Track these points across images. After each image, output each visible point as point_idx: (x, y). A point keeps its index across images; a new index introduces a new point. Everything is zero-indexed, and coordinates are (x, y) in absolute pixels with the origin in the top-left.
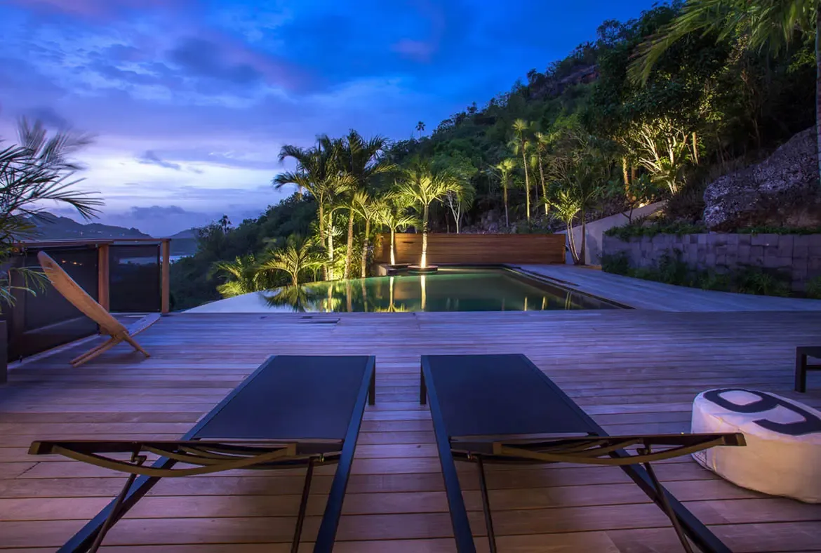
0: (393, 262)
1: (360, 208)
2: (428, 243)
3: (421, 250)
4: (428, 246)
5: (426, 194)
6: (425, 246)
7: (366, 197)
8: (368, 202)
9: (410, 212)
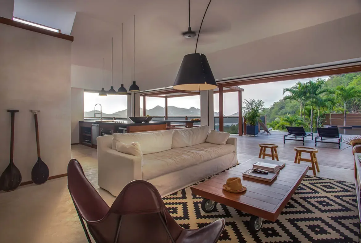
0: (331, 124)
3: (344, 120)
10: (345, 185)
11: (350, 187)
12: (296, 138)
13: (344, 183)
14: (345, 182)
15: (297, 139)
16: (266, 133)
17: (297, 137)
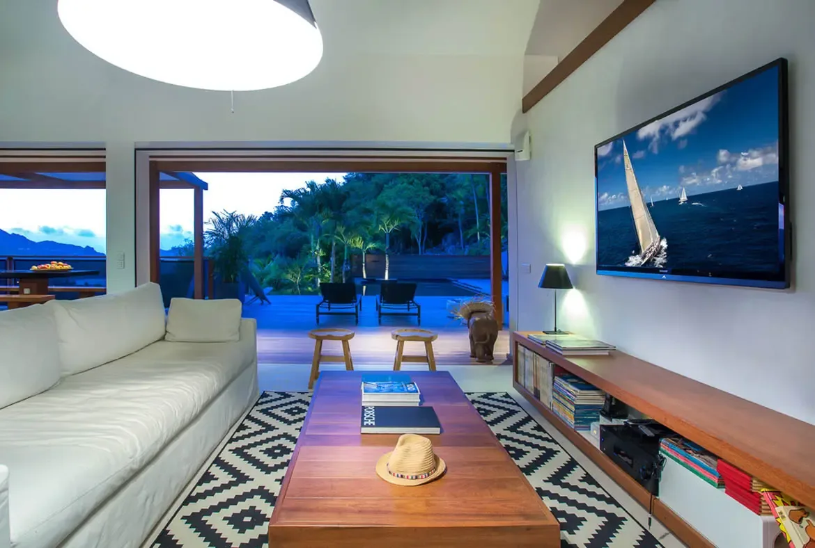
0: (365, 276)
1: (340, 236)
2: (389, 261)
3: (385, 267)
4: (389, 264)
5: (387, 225)
6: (387, 264)
7: (344, 228)
8: (346, 232)
9: (375, 238)
10: (493, 399)
11: (503, 402)
12: (329, 308)
13: (493, 396)
14: (493, 394)
15: (332, 311)
16: (259, 301)
17: (331, 306)
